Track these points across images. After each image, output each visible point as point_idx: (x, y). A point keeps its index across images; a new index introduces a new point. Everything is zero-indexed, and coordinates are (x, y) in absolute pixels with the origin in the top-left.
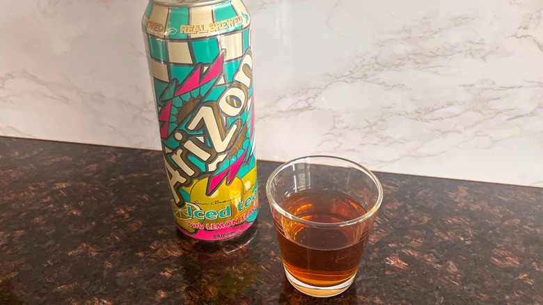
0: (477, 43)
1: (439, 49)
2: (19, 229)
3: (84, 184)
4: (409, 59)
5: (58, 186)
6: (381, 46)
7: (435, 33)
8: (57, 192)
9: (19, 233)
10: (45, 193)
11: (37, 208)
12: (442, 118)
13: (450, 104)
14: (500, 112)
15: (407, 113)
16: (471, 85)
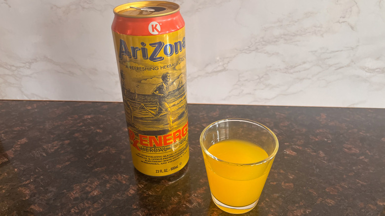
0: (319, 27)
1: (298, 31)
2: (67, 140)
3: (101, 116)
4: (282, 38)
5: (86, 117)
6: (266, 31)
7: (296, 22)
8: (86, 120)
9: (67, 142)
10: (78, 121)
11: (75, 129)
12: (300, 71)
13: (304, 63)
14: (331, 66)
15: (280, 70)
16: (316, 51)
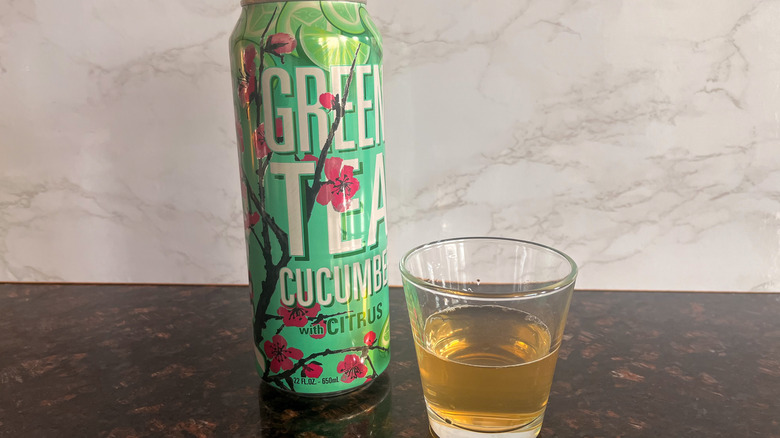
1: (616, 112)
2: (80, 352)
5: (137, 311)
6: (546, 113)
8: (136, 316)
9: (80, 356)
10: (117, 318)
11: (107, 332)
12: (630, 205)
14: (701, 190)
15: (586, 202)
16: (661, 157)
